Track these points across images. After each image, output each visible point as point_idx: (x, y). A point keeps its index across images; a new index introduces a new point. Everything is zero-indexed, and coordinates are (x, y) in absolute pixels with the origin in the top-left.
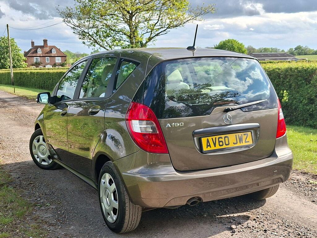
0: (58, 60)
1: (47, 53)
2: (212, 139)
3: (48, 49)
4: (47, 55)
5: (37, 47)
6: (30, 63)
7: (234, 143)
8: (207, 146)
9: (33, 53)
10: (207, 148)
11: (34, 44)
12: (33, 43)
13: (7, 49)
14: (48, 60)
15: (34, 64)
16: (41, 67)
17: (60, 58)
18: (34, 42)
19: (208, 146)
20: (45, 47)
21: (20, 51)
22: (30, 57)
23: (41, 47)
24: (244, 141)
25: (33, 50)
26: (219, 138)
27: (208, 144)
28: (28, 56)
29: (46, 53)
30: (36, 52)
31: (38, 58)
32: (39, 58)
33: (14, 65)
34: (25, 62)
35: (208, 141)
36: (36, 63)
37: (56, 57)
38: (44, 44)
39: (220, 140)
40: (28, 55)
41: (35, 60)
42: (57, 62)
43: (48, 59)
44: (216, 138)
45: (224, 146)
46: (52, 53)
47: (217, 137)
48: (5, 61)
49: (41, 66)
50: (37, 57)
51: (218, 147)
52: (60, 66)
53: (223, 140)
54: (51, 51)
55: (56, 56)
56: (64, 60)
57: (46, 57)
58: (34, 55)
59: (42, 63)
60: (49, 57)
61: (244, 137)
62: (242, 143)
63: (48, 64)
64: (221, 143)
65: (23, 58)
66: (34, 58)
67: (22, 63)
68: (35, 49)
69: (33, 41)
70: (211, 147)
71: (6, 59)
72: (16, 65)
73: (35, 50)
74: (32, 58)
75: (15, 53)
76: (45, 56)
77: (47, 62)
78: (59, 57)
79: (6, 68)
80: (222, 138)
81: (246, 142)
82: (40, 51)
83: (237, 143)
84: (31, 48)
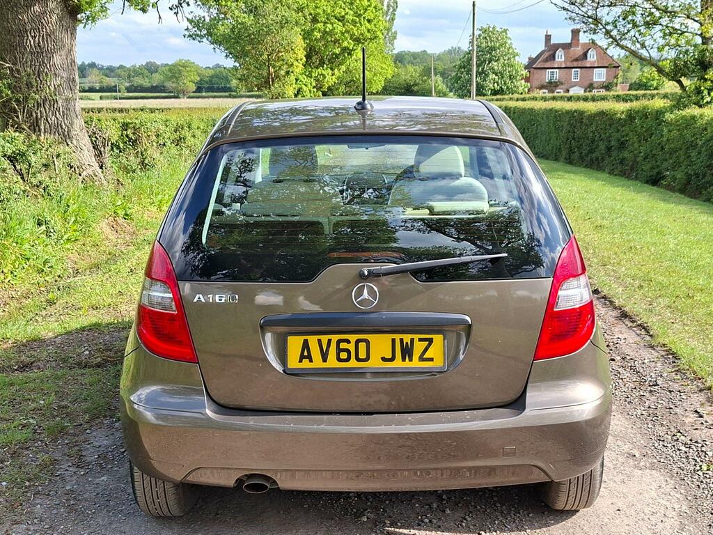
0: (600, 76)
1: (576, 60)
2: (319, 341)
3: (578, 51)
4: (575, 64)
5: (557, 47)
6: (536, 83)
7: (384, 359)
8: (302, 358)
9: (546, 60)
10: (300, 361)
11: (550, 39)
12: (548, 38)
13: (490, 54)
14: (576, 76)
15: (545, 84)
16: (559, 92)
17: (604, 70)
18: (550, 36)
19: (306, 357)
20: (572, 45)
21: (517, 58)
22: (539, 70)
23: (566, 47)
24: (416, 357)
25: (546, 55)
26: (339, 342)
27: (306, 354)
28: (535, 68)
29: (573, 61)
30: (552, 57)
31: (555, 70)
32: (557, 70)
33: (501, 87)
34: (525, 82)
35: (306, 345)
36: (550, 83)
37: (595, 70)
38: (572, 40)
39: (343, 346)
40: (534, 66)
41: (547, 76)
42: (596, 79)
43: (576, 73)
44: (330, 341)
45: (353, 363)
46: (586, 58)
47: (335, 338)
48: (485, 80)
49: (561, 89)
50: (552, 70)
51: (332, 362)
52: (601, 90)
53: (352, 347)
54: (585, 55)
55: (596, 66)
56: (613, 75)
57: (574, 70)
58: (547, 65)
59: (562, 84)
60: (579, 70)
61: (419, 347)
62: (411, 360)
63: (575, 85)
64: (344, 355)
65: (522, 72)
66: (548, 70)
67: (519, 83)
68: (551, 50)
69: (549, 34)
70: (311, 361)
71: (487, 75)
72: (505, 88)
73: (551, 53)
74: (543, 70)
75: (506, 61)
76: (572, 66)
77: (573, 80)
78: (602, 69)
79: (484, 95)
80: (348, 342)
81: (422, 359)
82: (560, 56)
83: (392, 360)
84: (543, 48)
